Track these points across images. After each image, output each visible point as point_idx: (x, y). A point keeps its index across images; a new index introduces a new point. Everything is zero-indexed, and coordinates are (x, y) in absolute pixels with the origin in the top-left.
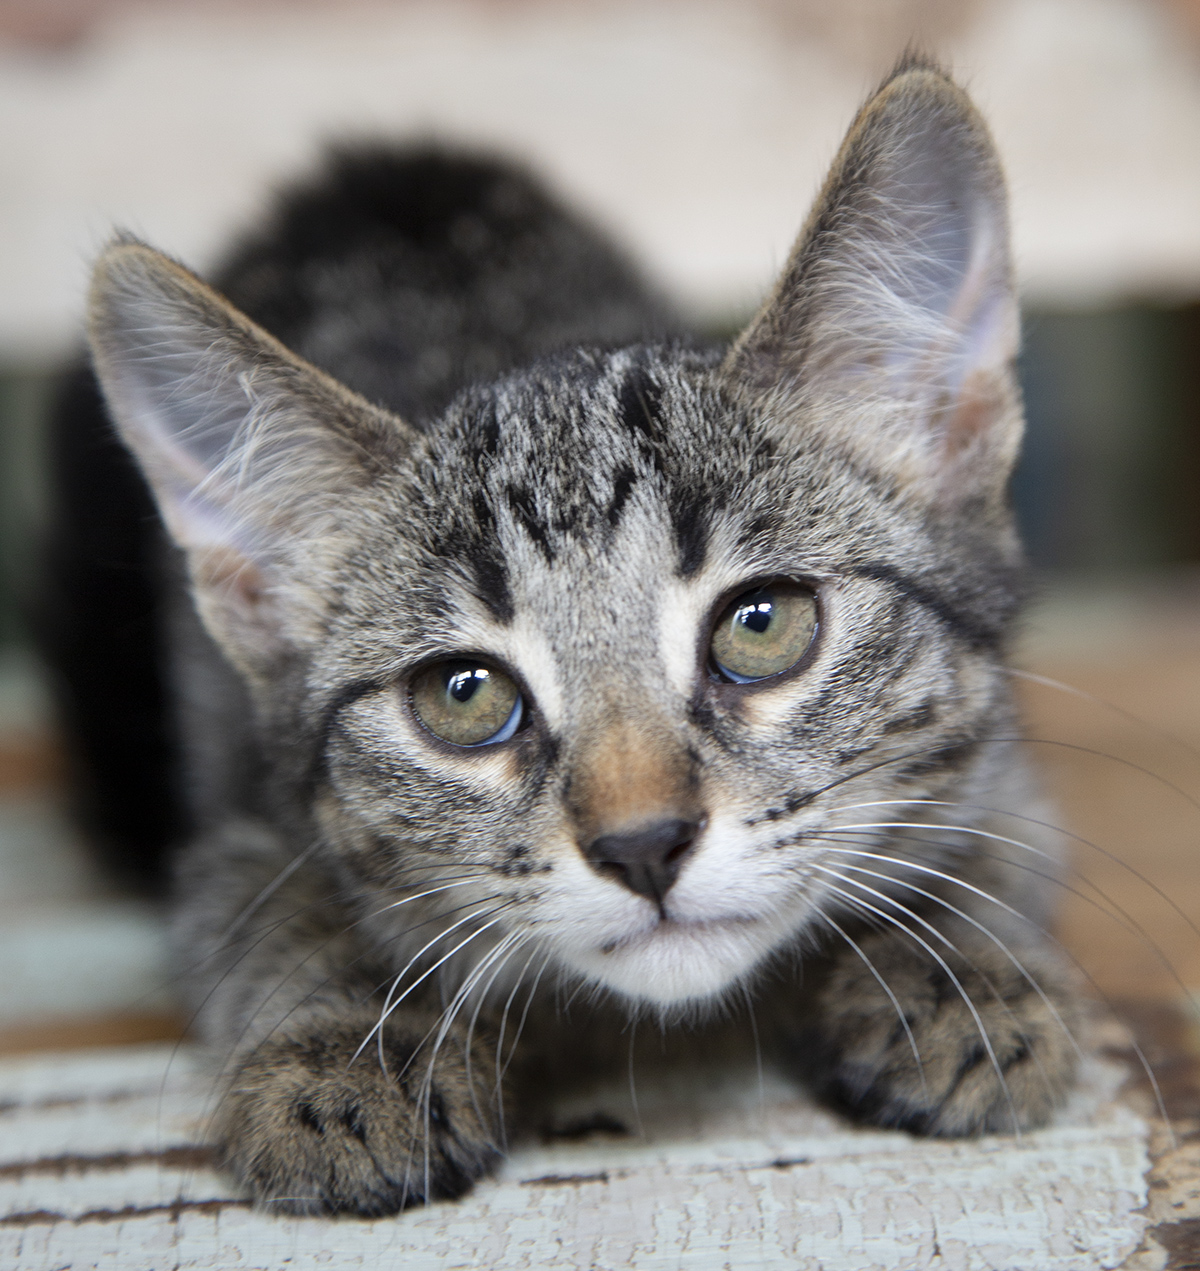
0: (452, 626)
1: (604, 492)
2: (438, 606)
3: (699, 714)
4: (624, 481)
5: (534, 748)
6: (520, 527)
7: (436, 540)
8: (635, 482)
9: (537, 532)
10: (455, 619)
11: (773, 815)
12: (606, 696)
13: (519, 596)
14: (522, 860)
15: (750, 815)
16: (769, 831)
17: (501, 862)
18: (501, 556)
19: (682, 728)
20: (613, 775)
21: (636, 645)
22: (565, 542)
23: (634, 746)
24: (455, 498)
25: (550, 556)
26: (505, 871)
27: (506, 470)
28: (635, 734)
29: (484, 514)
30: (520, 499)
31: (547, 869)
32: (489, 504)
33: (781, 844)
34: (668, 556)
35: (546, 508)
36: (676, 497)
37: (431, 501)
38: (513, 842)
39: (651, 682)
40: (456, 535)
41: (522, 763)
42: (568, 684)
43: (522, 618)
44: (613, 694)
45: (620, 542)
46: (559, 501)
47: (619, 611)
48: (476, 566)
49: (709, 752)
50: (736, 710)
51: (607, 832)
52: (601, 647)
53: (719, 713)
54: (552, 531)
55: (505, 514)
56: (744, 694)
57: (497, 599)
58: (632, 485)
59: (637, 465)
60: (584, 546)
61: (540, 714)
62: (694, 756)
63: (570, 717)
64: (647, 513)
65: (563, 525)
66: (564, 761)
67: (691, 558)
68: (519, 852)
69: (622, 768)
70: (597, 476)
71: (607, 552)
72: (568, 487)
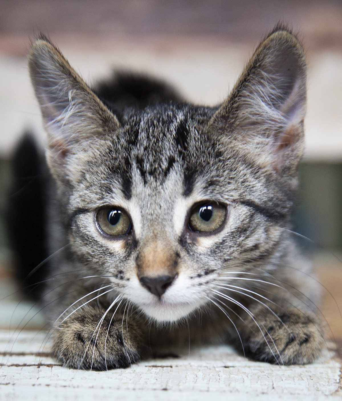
0: (113, 198)
1: (165, 165)
2: (109, 190)
3: (182, 241)
4: (171, 161)
5: (131, 241)
6: (138, 171)
7: (113, 168)
9: (143, 173)
10: (114, 195)
11: (199, 276)
12: (153, 233)
13: (134, 192)
14: (122, 275)
15: (192, 275)
16: (197, 280)
17: (115, 273)
18: (131, 178)
19: (176, 245)
21: (166, 217)
22: (150, 178)
23: (159, 249)
25: (145, 182)
26: (116, 276)
27: (138, 151)
28: (160, 245)
29: (128, 163)
30: (140, 162)
31: (128, 279)
32: (130, 160)
33: (201, 284)
34: (180, 188)
35: (147, 167)
36: (187, 169)
38: (120, 269)
39: (168, 229)
40: (118, 168)
41: (126, 244)
42: (144, 225)
43: (134, 199)
44: (156, 232)
45: (167, 182)
46: (151, 165)
47: (162, 205)
48: (123, 179)
49: (183, 254)
50: (194, 241)
51: (146, 275)
52: (155, 215)
53: (189, 241)
54: (148, 175)
55: (134, 165)
56: (198, 236)
57: (127, 191)
58: (174, 164)
59: (177, 157)
60: (156, 181)
61: (134, 232)
62: (178, 255)
63: (142, 235)
64: (177, 173)
65: (151, 173)
66: (138, 248)
67: (188, 192)
68: (121, 272)
69: (154, 256)
70: (163, 159)
71: (162, 185)
72: (155, 161)
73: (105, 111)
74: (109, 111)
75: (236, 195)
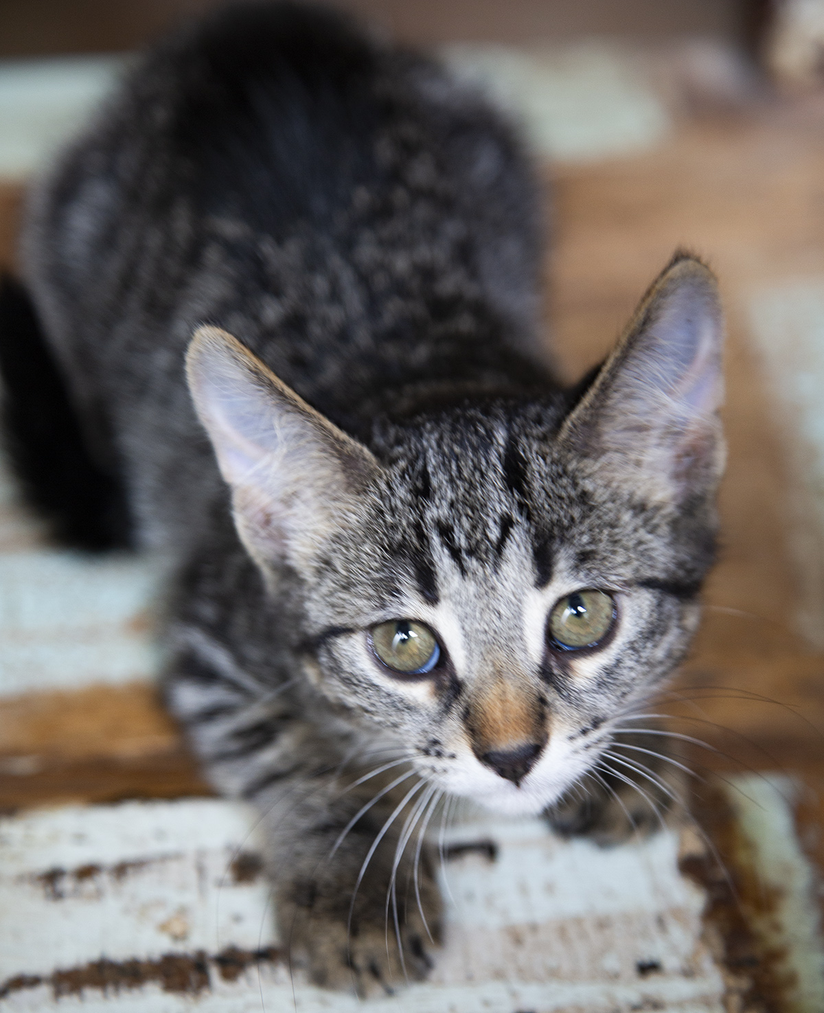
0: (402, 604)
1: (494, 533)
2: (395, 592)
3: (545, 673)
4: (506, 524)
5: (447, 683)
6: (446, 551)
7: (390, 545)
8: (512, 527)
9: (455, 554)
10: (404, 600)
11: (584, 732)
12: (494, 665)
13: (443, 591)
14: (437, 748)
15: (572, 734)
16: (582, 741)
17: (423, 745)
18: (432, 564)
19: (535, 681)
20: (498, 715)
21: (512, 633)
22: (472, 564)
23: (510, 697)
24: (404, 523)
25: (464, 571)
26: (426, 752)
27: (437, 511)
28: (511, 688)
29: (422, 537)
30: (445, 531)
31: (453, 756)
32: (425, 530)
33: (588, 747)
34: (529, 576)
35: (460, 540)
36: (537, 536)
37: (389, 519)
38: (432, 736)
39: (520, 655)
40: (403, 545)
41: (439, 689)
42: (470, 651)
43: (444, 605)
44: (497, 663)
45: (504, 567)
46: (468, 537)
47: (502, 611)
48: (416, 567)
49: (551, 696)
50: (566, 668)
51: (494, 749)
52: (492, 633)
53: (556, 671)
54: (464, 555)
55: (436, 540)
56: (570, 659)
57: (429, 590)
58: (511, 530)
59: (516, 516)
60: (483, 567)
61: (452, 665)
62: (542, 701)
63: (470, 671)
64: (518, 546)
65: (471, 552)
66: (465, 697)
67: (544, 577)
68: (436, 742)
69: (503, 711)
70: (491, 524)
71: (496, 572)
72: (474, 527)
73: (344, 442)
74: (352, 441)
75: (627, 573)
